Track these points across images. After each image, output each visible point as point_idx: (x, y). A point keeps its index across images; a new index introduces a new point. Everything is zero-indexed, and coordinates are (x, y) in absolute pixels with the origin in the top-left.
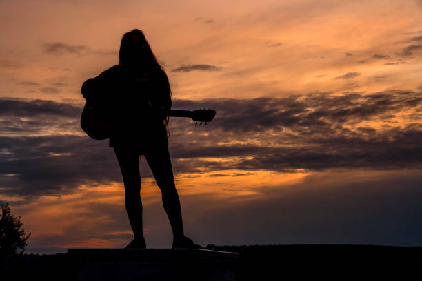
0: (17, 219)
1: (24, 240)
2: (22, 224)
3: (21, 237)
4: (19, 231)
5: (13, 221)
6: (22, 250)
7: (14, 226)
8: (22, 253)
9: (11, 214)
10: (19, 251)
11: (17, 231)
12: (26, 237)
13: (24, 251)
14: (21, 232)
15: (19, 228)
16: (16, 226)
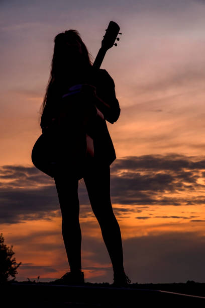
0: (10, 249)
1: (16, 268)
2: (14, 253)
3: (13, 266)
4: (11, 260)
5: (6, 250)
6: (14, 278)
7: (7, 254)
8: (13, 280)
9: (4, 244)
10: (10, 278)
11: (9, 259)
12: (16, 266)
13: (15, 279)
14: (13, 260)
15: (11, 257)
16: (9, 255)
